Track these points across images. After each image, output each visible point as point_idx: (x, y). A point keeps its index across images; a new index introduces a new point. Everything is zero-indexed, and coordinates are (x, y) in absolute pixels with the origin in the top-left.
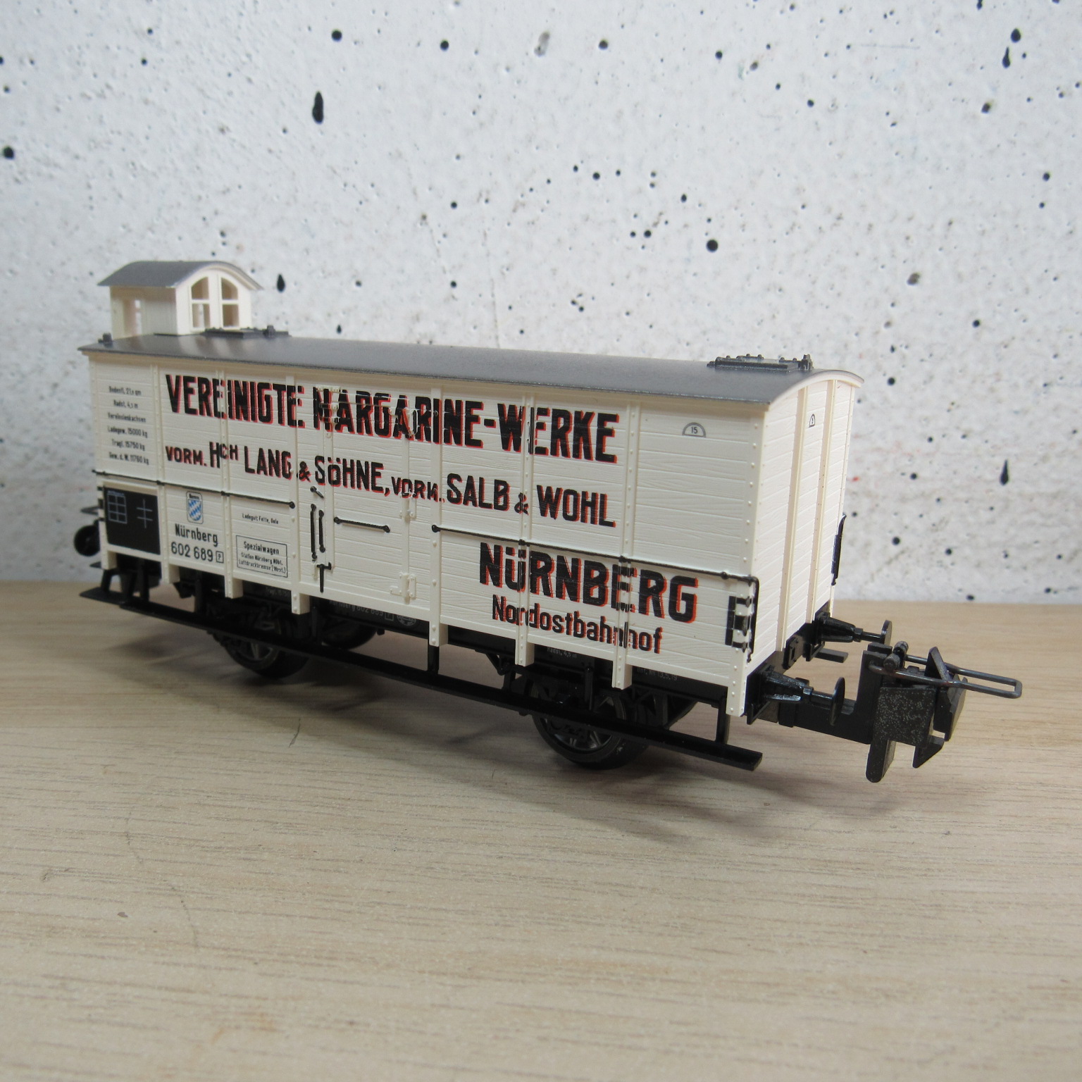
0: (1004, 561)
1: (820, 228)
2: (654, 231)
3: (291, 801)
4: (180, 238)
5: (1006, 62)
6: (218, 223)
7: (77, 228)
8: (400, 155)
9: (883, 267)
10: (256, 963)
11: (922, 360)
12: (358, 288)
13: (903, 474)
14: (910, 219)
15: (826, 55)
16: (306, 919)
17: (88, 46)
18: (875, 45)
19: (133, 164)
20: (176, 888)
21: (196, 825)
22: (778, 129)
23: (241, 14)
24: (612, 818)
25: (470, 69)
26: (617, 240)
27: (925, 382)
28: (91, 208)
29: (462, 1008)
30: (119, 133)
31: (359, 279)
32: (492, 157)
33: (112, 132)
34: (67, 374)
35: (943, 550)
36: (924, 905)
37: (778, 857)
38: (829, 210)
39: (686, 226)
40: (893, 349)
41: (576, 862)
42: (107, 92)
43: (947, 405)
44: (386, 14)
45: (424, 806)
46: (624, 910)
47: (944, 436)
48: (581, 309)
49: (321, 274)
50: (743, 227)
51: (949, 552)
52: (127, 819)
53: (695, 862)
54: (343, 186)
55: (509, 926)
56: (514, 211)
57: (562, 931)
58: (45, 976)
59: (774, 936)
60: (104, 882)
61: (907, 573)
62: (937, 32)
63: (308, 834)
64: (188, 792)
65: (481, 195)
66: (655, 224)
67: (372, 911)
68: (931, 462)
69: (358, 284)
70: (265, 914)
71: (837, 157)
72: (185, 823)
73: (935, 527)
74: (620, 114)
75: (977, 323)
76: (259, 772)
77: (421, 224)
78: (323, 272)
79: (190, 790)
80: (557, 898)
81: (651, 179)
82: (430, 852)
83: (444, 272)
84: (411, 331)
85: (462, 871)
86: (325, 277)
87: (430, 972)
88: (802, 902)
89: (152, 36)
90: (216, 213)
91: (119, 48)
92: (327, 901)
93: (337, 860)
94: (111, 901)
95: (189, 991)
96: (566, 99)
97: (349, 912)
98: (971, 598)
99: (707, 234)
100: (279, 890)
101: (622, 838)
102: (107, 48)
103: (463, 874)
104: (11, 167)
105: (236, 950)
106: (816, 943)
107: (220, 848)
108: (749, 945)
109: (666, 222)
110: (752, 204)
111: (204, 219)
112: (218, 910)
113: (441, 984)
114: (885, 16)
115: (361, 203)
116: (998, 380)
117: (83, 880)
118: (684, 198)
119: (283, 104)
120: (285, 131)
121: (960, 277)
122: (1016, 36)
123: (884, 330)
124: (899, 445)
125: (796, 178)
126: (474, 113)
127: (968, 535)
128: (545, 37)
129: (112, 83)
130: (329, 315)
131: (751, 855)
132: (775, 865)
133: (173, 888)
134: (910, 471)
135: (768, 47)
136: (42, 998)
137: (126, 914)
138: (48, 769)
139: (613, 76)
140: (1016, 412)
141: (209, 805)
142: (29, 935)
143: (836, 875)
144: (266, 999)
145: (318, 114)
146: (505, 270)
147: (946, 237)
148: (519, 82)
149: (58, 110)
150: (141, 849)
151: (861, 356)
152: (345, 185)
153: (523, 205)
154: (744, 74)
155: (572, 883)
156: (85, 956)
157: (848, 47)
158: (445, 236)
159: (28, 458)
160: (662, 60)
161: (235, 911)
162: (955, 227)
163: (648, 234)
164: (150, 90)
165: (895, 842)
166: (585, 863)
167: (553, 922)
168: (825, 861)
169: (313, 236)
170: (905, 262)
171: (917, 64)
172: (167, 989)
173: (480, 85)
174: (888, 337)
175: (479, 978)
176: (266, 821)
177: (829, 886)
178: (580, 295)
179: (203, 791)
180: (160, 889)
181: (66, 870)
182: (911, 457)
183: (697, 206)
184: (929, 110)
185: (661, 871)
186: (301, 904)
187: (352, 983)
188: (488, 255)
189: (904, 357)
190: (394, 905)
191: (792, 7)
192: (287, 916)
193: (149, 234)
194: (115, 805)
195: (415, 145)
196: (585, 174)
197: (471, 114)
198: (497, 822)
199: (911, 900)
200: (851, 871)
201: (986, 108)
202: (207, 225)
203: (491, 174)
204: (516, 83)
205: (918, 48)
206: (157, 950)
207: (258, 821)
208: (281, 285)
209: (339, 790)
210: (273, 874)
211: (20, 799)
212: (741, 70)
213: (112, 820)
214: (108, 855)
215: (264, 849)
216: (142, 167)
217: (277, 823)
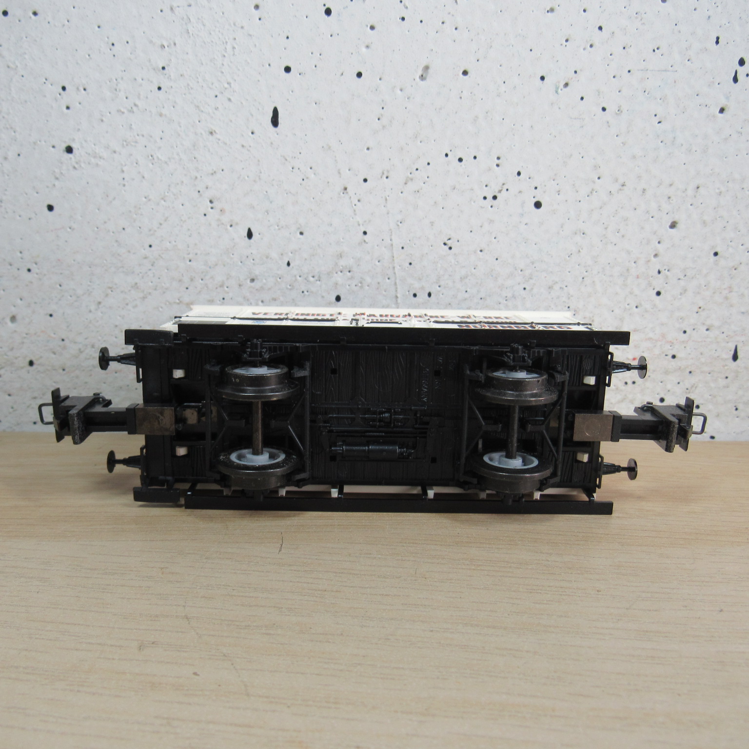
0: (735, 412)
1: (610, 192)
2: (499, 195)
3: (288, 592)
4: (183, 205)
5: (735, 80)
6: (208, 194)
7: (114, 199)
8: (330, 148)
9: (652, 217)
10: (289, 707)
11: (679, 279)
12: (301, 236)
13: (666, 355)
14: (671, 185)
15: (614, 77)
16: (315, 676)
17: (122, 78)
18: (647, 70)
19: (152, 156)
20: (226, 655)
21: (230, 610)
22: (582, 127)
23: (224, 56)
25: (376, 90)
26: (474, 202)
27: (681, 294)
28: (124, 185)
29: (426, 737)
31: (302, 230)
32: (390, 148)
33: (138, 135)
34: (107, 295)
36: (713, 662)
37: (612, 629)
38: (616, 180)
39: (520, 192)
40: (659, 272)
41: (481, 634)
42: (135, 109)
43: (696, 309)
44: (320, 55)
45: (375, 594)
46: (518, 667)
47: (694, 329)
48: (450, 248)
49: (276, 227)
50: (559, 192)
51: (697, 407)
52: (184, 606)
53: (559, 633)
54: (292, 169)
55: (446, 679)
56: (406, 183)
57: (481, 682)
58: (156, 717)
59: (619, 684)
60: (178, 651)
63: (303, 616)
64: (219, 586)
65: (383, 173)
66: (500, 191)
67: (356, 670)
68: (685, 347)
69: (301, 233)
70: (287, 672)
71: (621, 145)
72: (222, 609)
73: (688, 391)
74: (476, 118)
75: (716, 254)
76: (263, 572)
77: (343, 193)
78: (278, 226)
79: (220, 585)
80: (474, 659)
81: (497, 162)
82: (385, 627)
83: (359, 225)
84: (336, 264)
85: (408, 641)
86: (279, 229)
87: (402, 712)
88: (633, 661)
89: (165, 71)
90: (207, 188)
91: (143, 80)
92: (325, 663)
93: (326, 634)
94: (186, 664)
95: (250, 727)
96: (440, 109)
97: (341, 670)
98: (712, 437)
99: (534, 197)
100: (293, 655)
101: (508, 616)
102: (135, 79)
103: (409, 643)
104: (71, 158)
105: (274, 698)
106: (646, 689)
107: (249, 626)
108: (603, 691)
109: (507, 190)
110: (565, 177)
111: (199, 192)
112: (257, 670)
113: (410, 720)
114: (654, 51)
115: (303, 180)
116: (730, 292)
117: (165, 650)
118: (519, 174)
119: (252, 115)
120: (253, 133)
121: (704, 223)
122: (742, 62)
123: (653, 259)
124: (663, 336)
125: (594, 159)
126: (379, 119)
127: (710, 395)
128: (427, 68)
129: (137, 102)
130: (282, 254)
131: (594, 627)
132: (611, 634)
133: (224, 655)
134: (671, 353)
135: (576, 72)
136: (157, 732)
137: (198, 673)
138: (125, 570)
139: (471, 93)
140: (743, 313)
141: (235, 596)
142: (139, 689)
143: (652, 641)
144: (300, 731)
145: (275, 122)
146: (399, 223)
147: (695, 196)
148: (409, 98)
149: (102, 121)
150: (198, 627)
151: (638, 277)
153: (412, 179)
154: (559, 90)
155: (481, 648)
156: (178, 703)
157: (629, 71)
158: (359, 201)
159: (81, 351)
160: (504, 82)
161: (268, 671)
162: (701, 190)
163: (495, 198)
164: (164, 107)
165: (687, 618)
166: (488, 635)
167: (474, 676)
168: (644, 631)
169: (271, 202)
170: (667, 214)
171: (675, 82)
172: (235, 725)
173: (383, 101)
174: (656, 264)
175: (433, 716)
176: (274, 607)
177: (648, 649)
178: (449, 239)
179: (229, 586)
180: (215, 655)
181: (153, 643)
182: (672, 344)
183: (528, 179)
184: (683, 113)
185: (538, 640)
186: (309, 665)
187: (353, 720)
188: (388, 213)
189: (667, 277)
190: (369, 665)
191: (591, 46)
192: (302, 673)
193: (163, 202)
194: (174, 596)
195: (340, 141)
196: (453, 158)
197: (377, 120)
198: (425, 605)
199: (704, 658)
200: (662, 638)
201: (722, 110)
202: (201, 195)
203: (390, 159)
204: (406, 99)
205: (676, 71)
206: (223, 698)
207: (269, 607)
208: (250, 235)
209: (317, 584)
210: (287, 644)
211: (111, 593)
212: (557, 88)
213: (175, 607)
214: (178, 632)
215: (277, 626)
216: (158, 158)
217: (282, 608)
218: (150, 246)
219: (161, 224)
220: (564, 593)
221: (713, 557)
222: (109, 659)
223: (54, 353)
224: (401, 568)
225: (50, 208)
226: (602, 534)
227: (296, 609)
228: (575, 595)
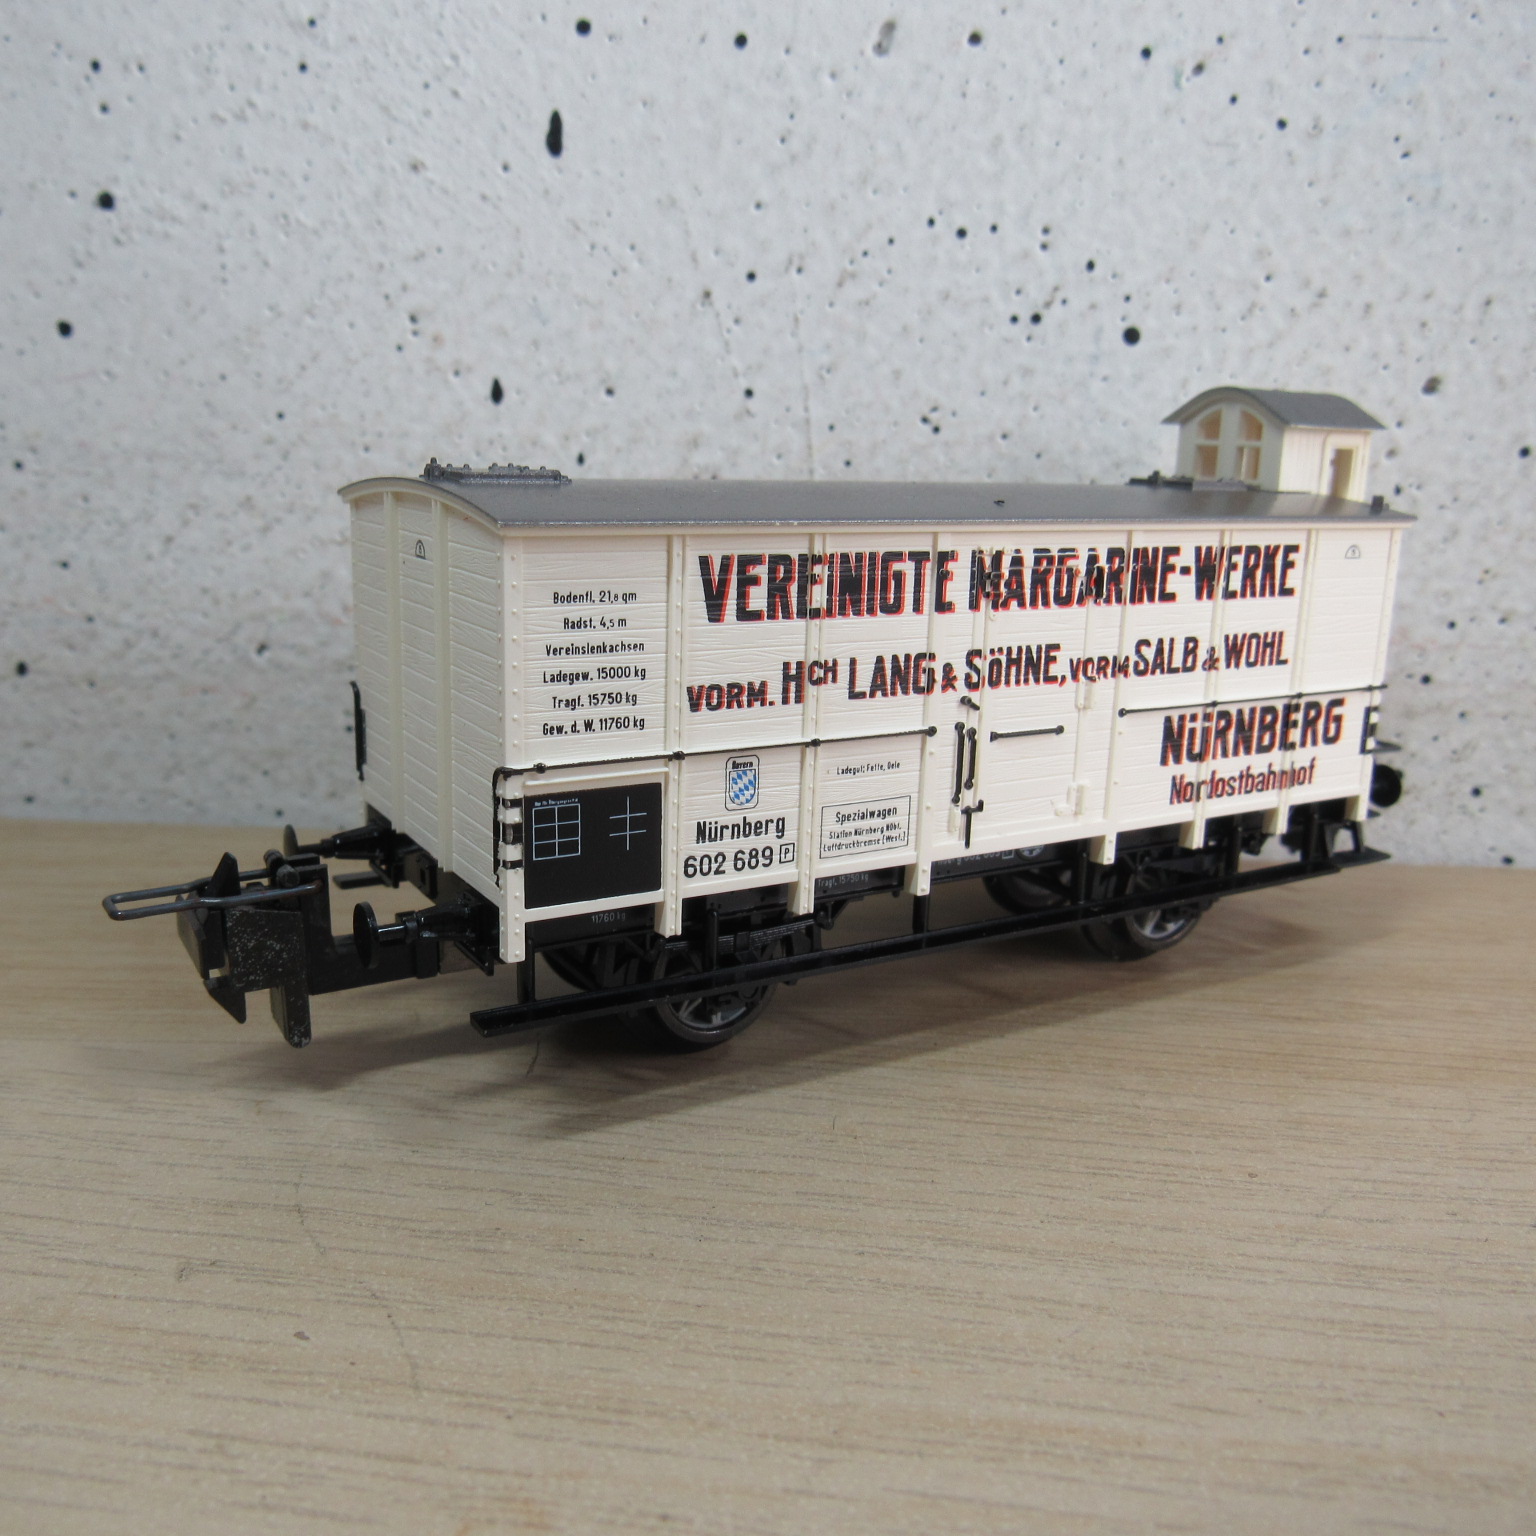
1: (1292, 310)
2: (1045, 314)
3: (538, 1160)
4: (352, 325)
6: (408, 302)
7: (203, 310)
8: (673, 203)
9: (1385, 367)
10: (509, 1417)
11: (1442, 507)
12: (609, 399)
13: (1410, 676)
14: (1428, 296)
15: (1306, 52)
16: (578, 1347)
17: (222, 45)
18: (1380, 37)
19: (285, 217)
20: (378, 1294)
21: (400, 1196)
22: (1232, 163)
24: (1021, 1193)
25: (778, 75)
26: (991, 327)
27: (1446, 540)
28: (224, 281)
29: (831, 1497)
30: (266, 172)
31: (611, 384)
32: (808, 205)
33: (256, 170)
34: (186, 523)
35: (1468, 788)
36: (1520, 1340)
37: (1283, 1259)
38: (1307, 284)
39: (1093, 307)
40: (1398, 491)
41: (975, 1263)
42: (249, 112)
43: (1477, 574)
45: (736, 1170)
46: (1060, 1341)
47: (1472, 620)
48: (936, 430)
49: (555, 378)
50: (1178, 309)
51: (1477, 792)
52: (297, 1185)
53: (1157, 1265)
54: (587, 248)
55: (888, 1363)
56: (840, 284)
57: (969, 1372)
58: (192, 1433)
59: (1297, 1387)
60: (268, 1282)
61: (1412, 822)
62: (1474, 16)
63: (567, 1213)
65: (790, 262)
66: (1048, 305)
67: (676, 1337)
68: (1451, 659)
69: (610, 392)
70: (515, 1338)
71: (1319, 205)
72: (382, 1193)
73: (1456, 756)
74: (997, 142)
75: (1525, 452)
76: (486, 1115)
77: (703, 304)
78: (559, 374)
79: (385, 1141)
80: (955, 1320)
81: (1042, 238)
82: (754, 1243)
83: (736, 375)
84: (685, 461)
85: (806, 1275)
86: (561, 383)
87: (776, 1437)
88: (1331, 1333)
89: (315, 30)
90: (404, 288)
91: (267, 47)
92: (607, 1318)
93: (616, 1254)
94: (282, 1313)
95: (412, 1461)
96: (919, 119)
97: (642, 1337)
98: (1508, 860)
99: (1123, 319)
100: (533, 1300)
101: (1040, 1225)
102: (250, 47)
103: (807, 1279)
104: (109, 221)
105: (477, 1396)
106: (1362, 1399)
107: (438, 1232)
108: (1260, 1401)
109: (1064, 302)
110: (1192, 275)
111: (387, 297)
112: (444, 1331)
113: (795, 1456)
115: (615, 273)
117: (238, 1280)
118: (1091, 266)
119: (504, 128)
120: (506, 168)
121: (1501, 383)
123: (1385, 462)
124: (1404, 632)
125: (1258, 235)
126: (783, 140)
127: (1506, 767)
128: (889, 28)
129: (256, 98)
130: (567, 438)
131: (1240, 1255)
132: (1279, 1272)
133: (374, 1295)
134: (1420, 672)
135: (1220, 40)
136: (191, 1468)
137: (307, 1334)
138: (175, 1105)
139: (988, 84)
141: (416, 1165)
142: (164, 1365)
143: (1377, 1289)
144: (530, 1476)
145: (555, 144)
146: (824, 373)
147: (1481, 323)
148: (849, 94)
149: (178, 138)
150: (321, 1232)
152: (593, 247)
153: (853, 276)
154: (1183, 81)
155: (975, 1296)
156: (250, 1400)
157: (1340, 40)
158: (737, 321)
159: (128, 644)
160: (1061, 62)
161: (471, 1333)
162: (1496, 309)
163: (1036, 319)
164: (311, 109)
165: (1458, 1239)
166: (991, 1265)
167: (952, 1358)
168: (1356, 1267)
169: (544, 322)
170: (1418, 360)
171: (1442, 65)
172: (378, 1456)
173: (792, 100)
174: (1391, 472)
175: (852, 1447)
176: (503, 1191)
177: (1367, 1307)
178: (935, 409)
179: (405, 1144)
180: (353, 1295)
181: (213, 1264)
182: (1422, 651)
183: (1110, 278)
184: (1459, 134)
185: (1108, 1279)
186: (568, 1323)
187: (658, 1452)
188: (800, 349)
189: (1415, 502)
190: (708, 1326)
192: (549, 1341)
193: (308, 320)
194: (278, 1163)
195: (696, 188)
196: (944, 229)
197: (778, 142)
198: (850, 1197)
199: (1499, 1331)
200: (1399, 1283)
202: (391, 306)
203: (806, 231)
204: (844, 97)
205: (1445, 40)
206: (357, 1393)
207: (491, 1191)
208: (497, 394)
209: (606, 1144)
210: (521, 1274)
211: (136, 1151)
212: (1178, 76)
213: (274, 1186)
214: (273, 1241)
215: (504, 1234)
216: (298, 221)
217: (520, 1194)
218: (281, 416)
219: (303, 368)
220: (1172, 1178)
221: (1516, 1108)
222: (106, 1296)
223: (71, 647)
224: (801, 1113)
225: (65, 329)
226: (1260, 1053)
227: (552, 1196)
228: (1196, 1183)
